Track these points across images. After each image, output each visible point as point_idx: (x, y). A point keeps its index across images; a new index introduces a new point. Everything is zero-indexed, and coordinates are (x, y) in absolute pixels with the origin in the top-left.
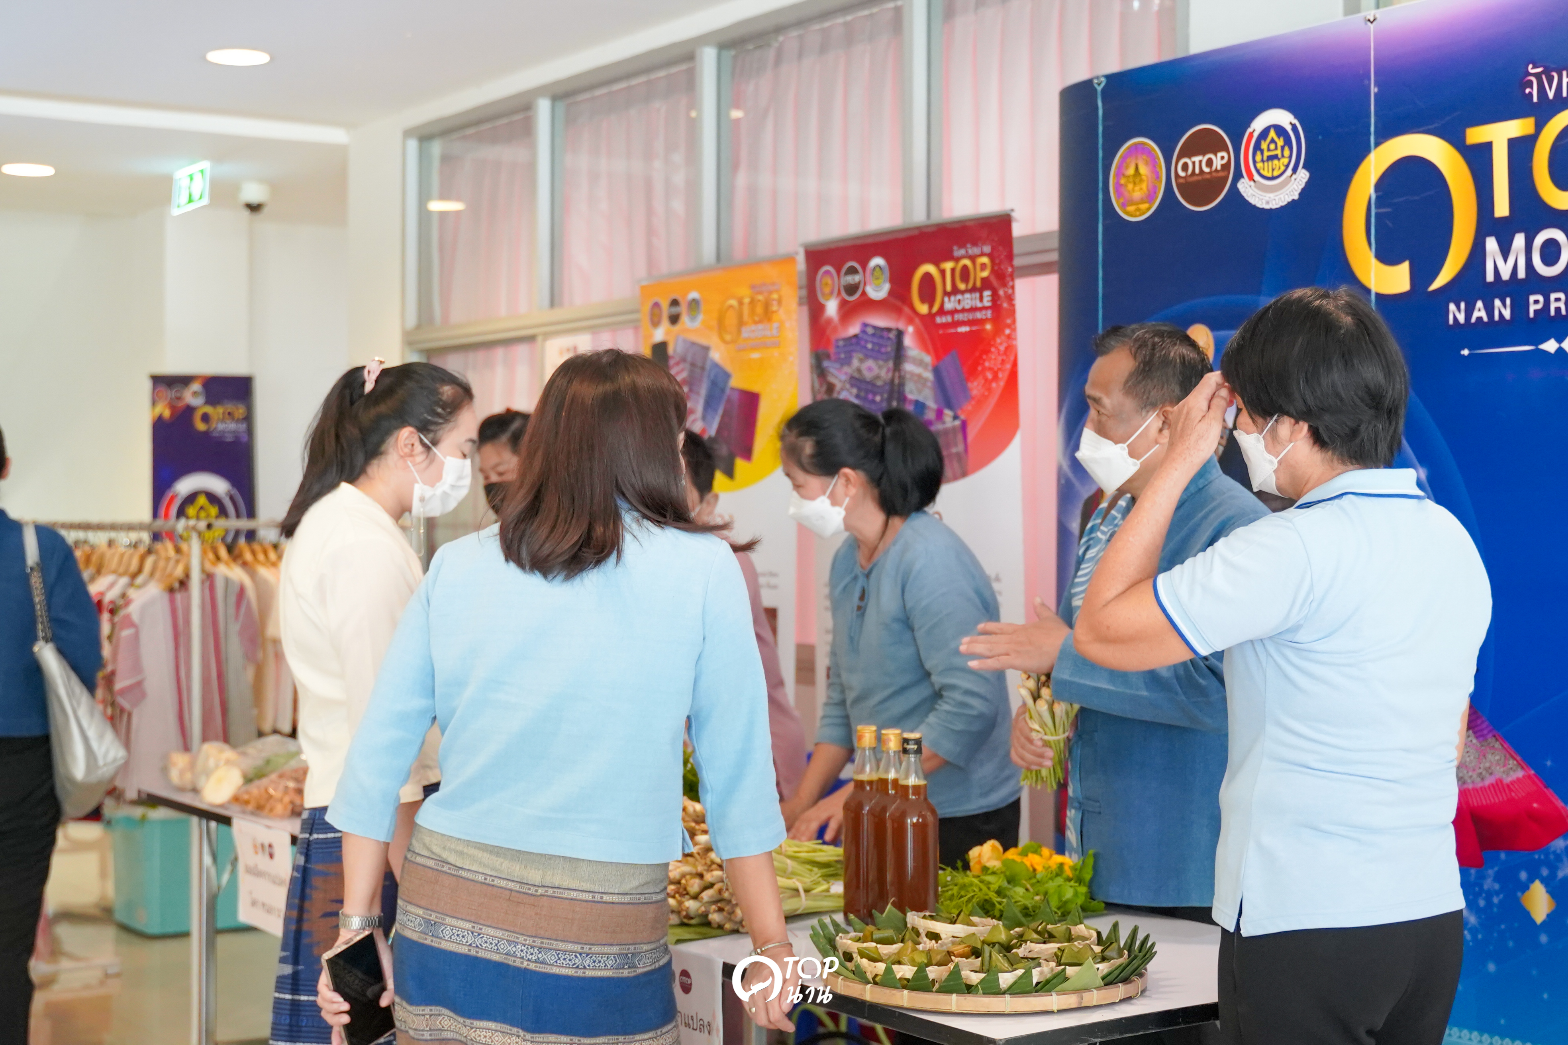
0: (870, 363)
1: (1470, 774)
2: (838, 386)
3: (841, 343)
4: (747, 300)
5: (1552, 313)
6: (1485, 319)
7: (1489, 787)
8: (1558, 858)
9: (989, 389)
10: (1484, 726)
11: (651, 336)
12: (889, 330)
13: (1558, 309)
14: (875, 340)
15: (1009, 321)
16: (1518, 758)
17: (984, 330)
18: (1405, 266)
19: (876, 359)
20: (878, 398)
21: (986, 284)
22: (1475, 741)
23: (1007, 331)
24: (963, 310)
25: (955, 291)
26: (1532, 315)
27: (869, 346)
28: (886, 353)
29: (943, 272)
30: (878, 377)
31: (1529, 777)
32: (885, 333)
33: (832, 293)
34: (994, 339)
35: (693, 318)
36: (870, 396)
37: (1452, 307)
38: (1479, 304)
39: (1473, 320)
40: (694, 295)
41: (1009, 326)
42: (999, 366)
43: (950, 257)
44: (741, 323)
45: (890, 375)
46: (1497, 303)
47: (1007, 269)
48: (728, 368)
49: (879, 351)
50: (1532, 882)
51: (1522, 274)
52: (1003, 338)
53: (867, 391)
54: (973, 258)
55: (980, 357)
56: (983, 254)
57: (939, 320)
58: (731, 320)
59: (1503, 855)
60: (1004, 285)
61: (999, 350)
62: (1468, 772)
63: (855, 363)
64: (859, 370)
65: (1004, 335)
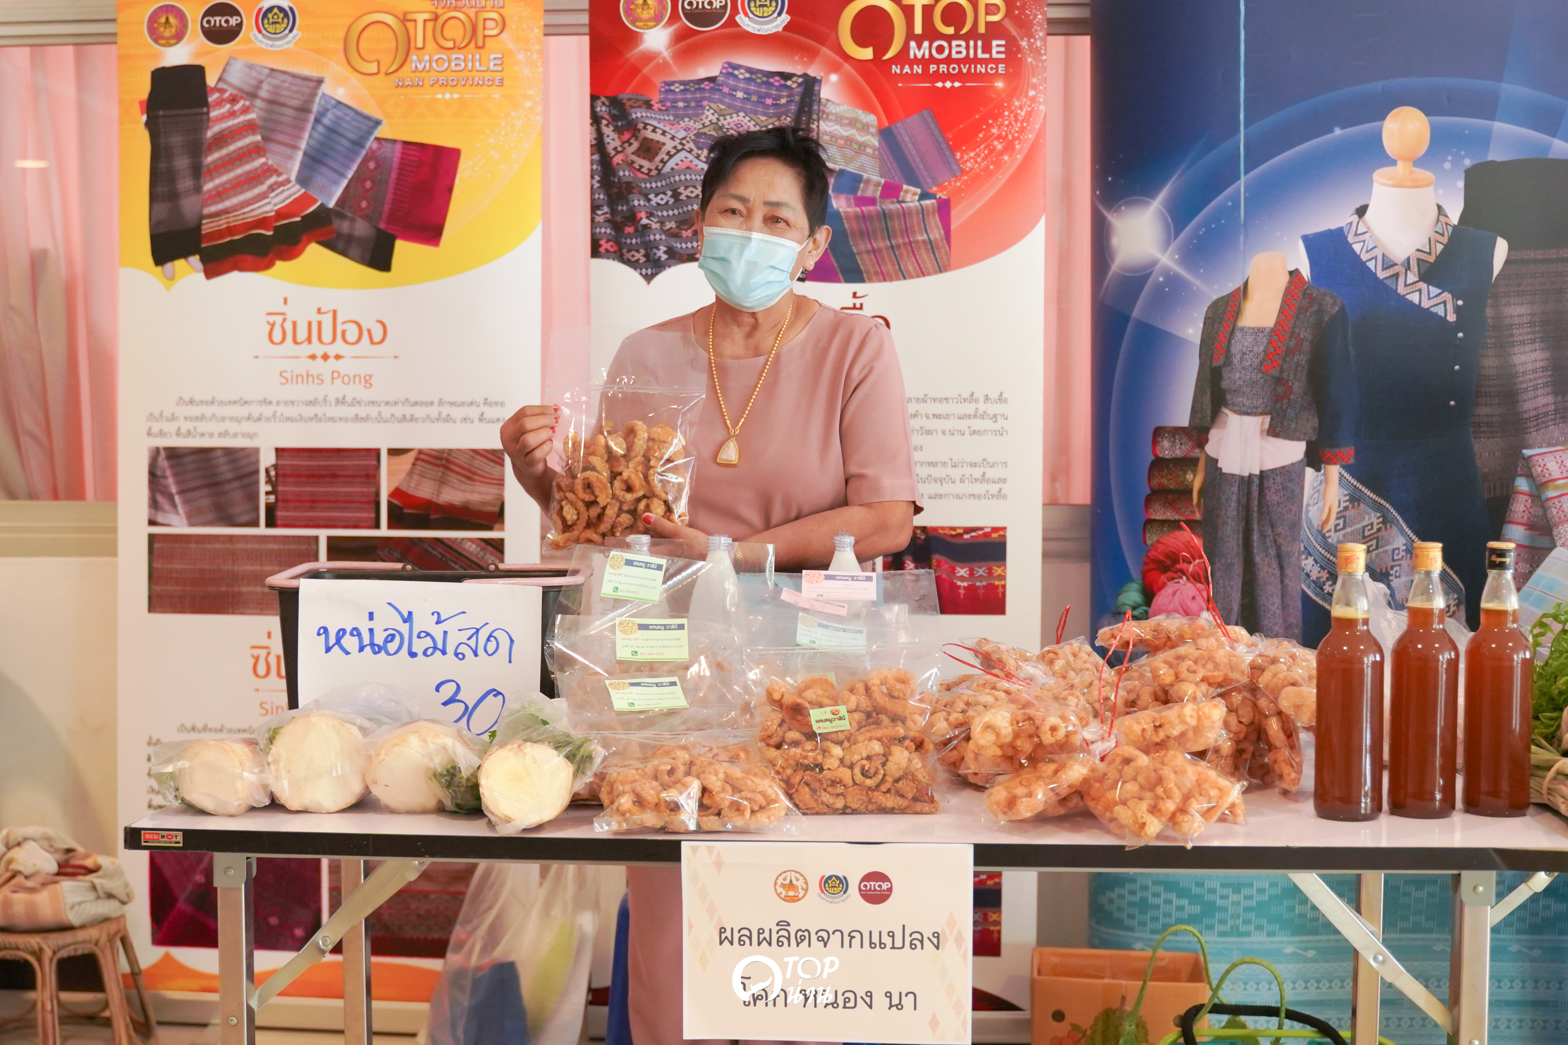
2: (670, 145)
3: (676, 87)
4: (422, 16)
9: (998, 164)
12: (786, 76)
14: (753, 88)
15: (1035, 80)
17: (992, 88)
21: (995, 31)
23: (1032, 93)
24: (949, 60)
25: (930, 33)
27: (739, 95)
32: (780, 81)
33: (656, 19)
34: (1010, 101)
35: (274, 36)
41: (1035, 87)
42: (1016, 135)
44: (406, 48)
47: (1035, 16)
48: (376, 112)
49: (761, 103)
52: (1024, 100)
55: (983, 121)
57: (896, 69)
58: (379, 42)
60: (1030, 35)
61: (1016, 116)
65: (1027, 96)
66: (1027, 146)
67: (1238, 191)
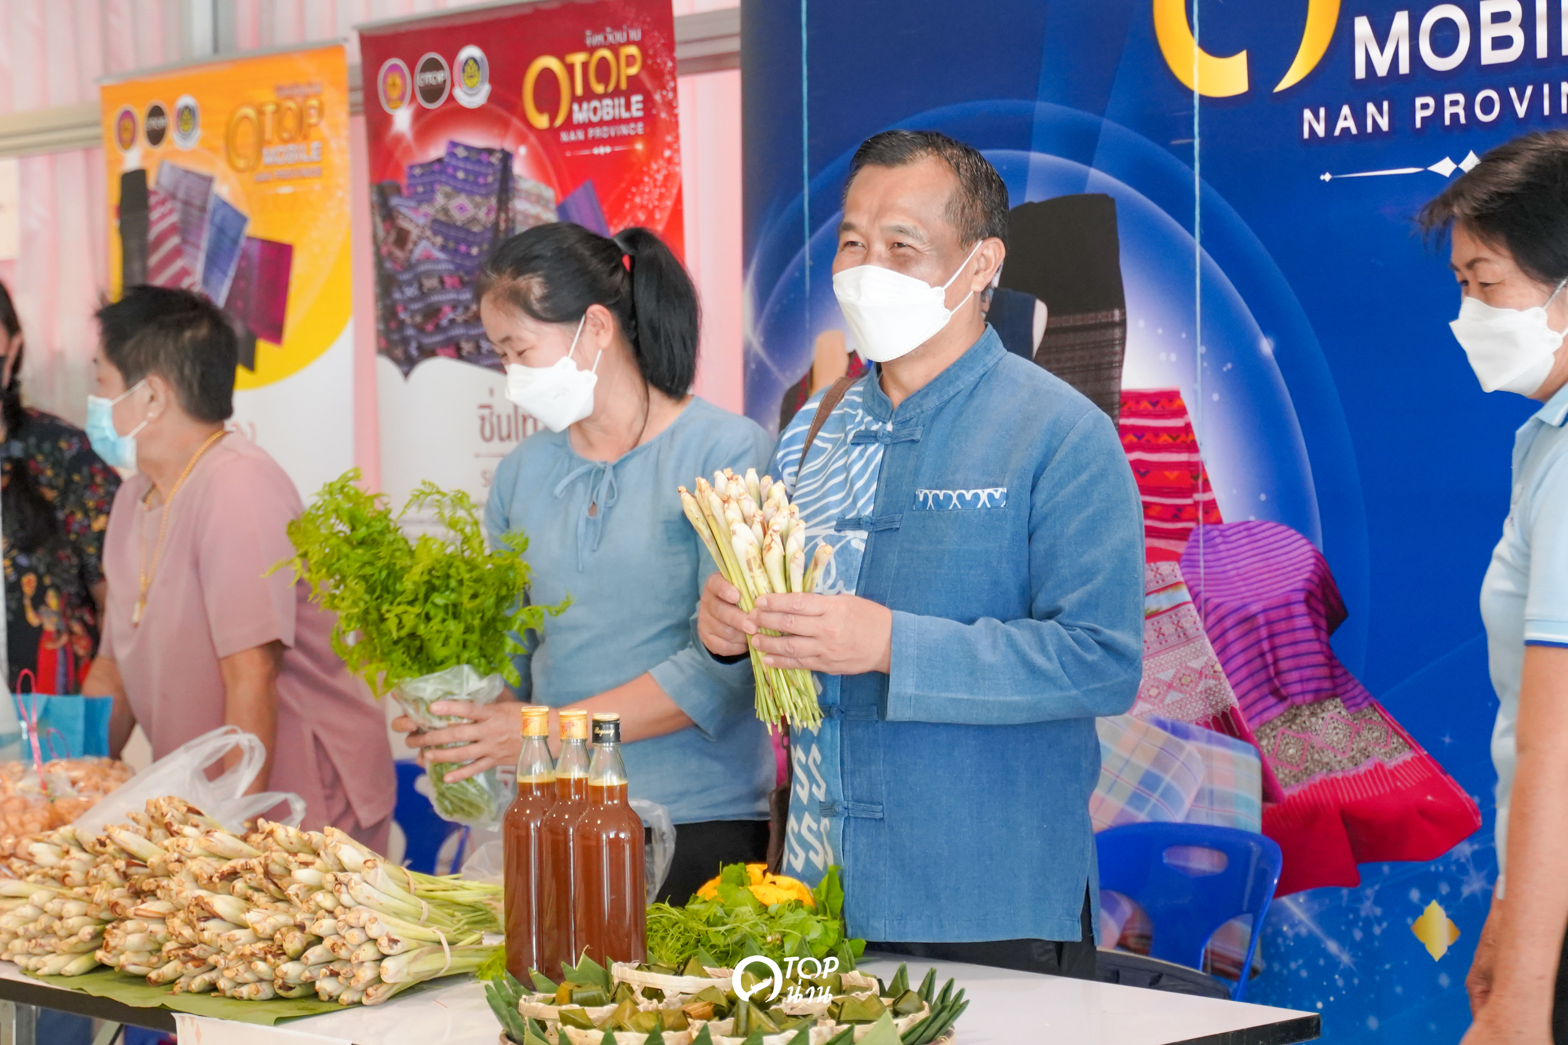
0: (462, 199)
1: (1339, 758)
2: (415, 233)
3: (417, 171)
4: (270, 108)
5: (1447, 122)
6: (1354, 131)
7: (1365, 775)
8: (1462, 869)
10: (1357, 691)
11: (120, 161)
12: (490, 151)
13: (1455, 117)
14: (469, 167)
15: (669, 138)
16: (1405, 734)
17: (633, 151)
18: (1241, 59)
19: (470, 194)
20: (475, 251)
21: (635, 84)
22: (1344, 713)
23: (667, 153)
24: (601, 123)
25: (589, 95)
26: (1418, 124)
27: (461, 175)
28: (486, 185)
29: (570, 68)
30: (474, 220)
31: (1421, 759)
32: (484, 157)
33: (402, 98)
34: (648, 165)
35: (186, 135)
36: (463, 248)
37: (1308, 114)
38: (1346, 110)
39: (1337, 132)
40: (186, 100)
41: (669, 146)
42: (656, 203)
43: (581, 47)
44: (261, 142)
45: (493, 216)
46: (1371, 108)
47: (665, 64)
48: (243, 208)
49: (475, 183)
50: (1428, 903)
51: (1404, 68)
52: (661, 162)
53: (458, 241)
54: (615, 49)
55: (627, 190)
56: (629, 43)
57: (564, 137)
58: (245, 137)
59: (1386, 868)
60: (663, 87)
61: (655, 180)
62: (1335, 757)
63: (440, 199)
64: (445, 211)
65: (663, 157)
66: (666, 214)
67: (803, 259)
